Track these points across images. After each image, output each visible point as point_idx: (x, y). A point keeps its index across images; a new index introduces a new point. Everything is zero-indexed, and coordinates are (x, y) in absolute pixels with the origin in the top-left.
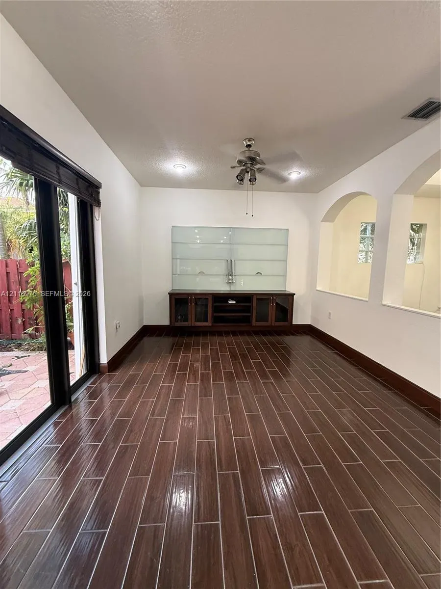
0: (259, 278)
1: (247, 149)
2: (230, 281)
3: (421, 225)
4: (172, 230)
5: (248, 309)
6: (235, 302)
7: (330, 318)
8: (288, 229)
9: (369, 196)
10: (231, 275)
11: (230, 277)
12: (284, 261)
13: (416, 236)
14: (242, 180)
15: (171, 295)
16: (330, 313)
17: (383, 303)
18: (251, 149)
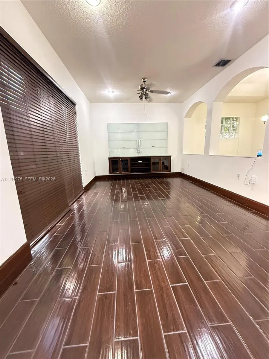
0: (154, 149)
1: (144, 83)
2: (139, 151)
3: (238, 118)
4: (108, 126)
5: (148, 165)
6: (141, 161)
7: (189, 167)
8: (167, 123)
9: (203, 103)
10: (139, 148)
11: (139, 149)
12: (166, 139)
13: (235, 124)
14: (142, 98)
15: (109, 159)
16: (189, 164)
17: (210, 154)
18: (146, 83)
